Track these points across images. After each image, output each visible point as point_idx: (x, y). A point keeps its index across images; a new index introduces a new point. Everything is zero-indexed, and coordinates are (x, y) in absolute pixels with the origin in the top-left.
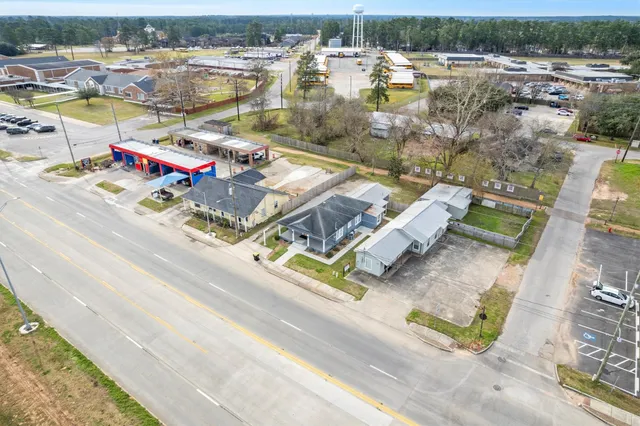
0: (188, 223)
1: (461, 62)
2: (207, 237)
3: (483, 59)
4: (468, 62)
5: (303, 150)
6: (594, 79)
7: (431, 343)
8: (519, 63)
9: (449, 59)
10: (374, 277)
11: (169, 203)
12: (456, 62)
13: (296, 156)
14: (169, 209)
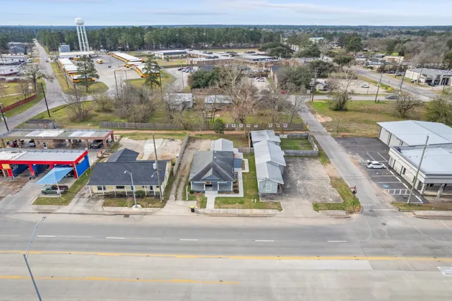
0: (105, 205)
1: (173, 56)
2: (134, 209)
3: (185, 53)
4: (177, 56)
5: (133, 129)
6: (258, 60)
7: (338, 217)
8: (209, 53)
9: (165, 54)
10: (274, 194)
11: (69, 195)
12: (170, 56)
13: (133, 134)
14: (74, 200)
